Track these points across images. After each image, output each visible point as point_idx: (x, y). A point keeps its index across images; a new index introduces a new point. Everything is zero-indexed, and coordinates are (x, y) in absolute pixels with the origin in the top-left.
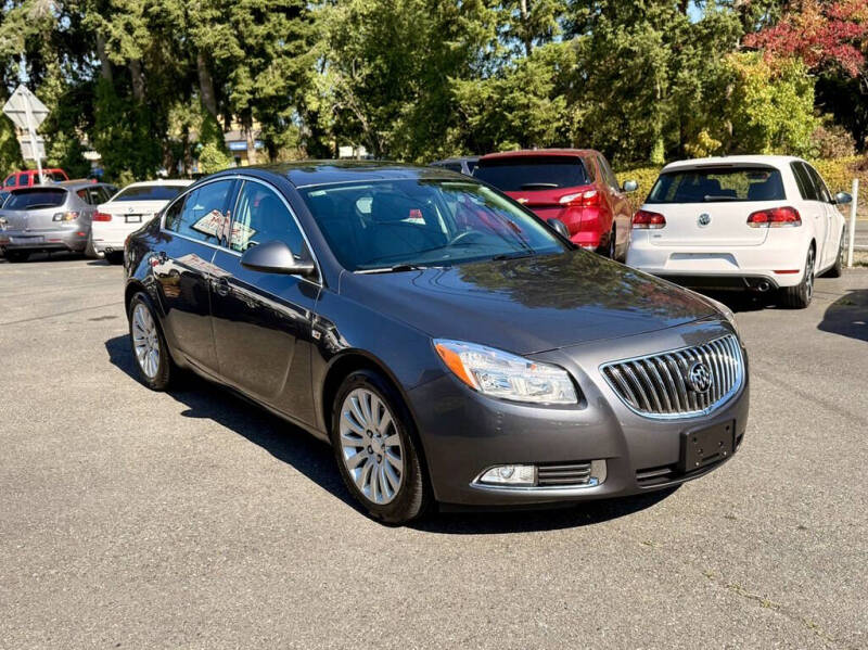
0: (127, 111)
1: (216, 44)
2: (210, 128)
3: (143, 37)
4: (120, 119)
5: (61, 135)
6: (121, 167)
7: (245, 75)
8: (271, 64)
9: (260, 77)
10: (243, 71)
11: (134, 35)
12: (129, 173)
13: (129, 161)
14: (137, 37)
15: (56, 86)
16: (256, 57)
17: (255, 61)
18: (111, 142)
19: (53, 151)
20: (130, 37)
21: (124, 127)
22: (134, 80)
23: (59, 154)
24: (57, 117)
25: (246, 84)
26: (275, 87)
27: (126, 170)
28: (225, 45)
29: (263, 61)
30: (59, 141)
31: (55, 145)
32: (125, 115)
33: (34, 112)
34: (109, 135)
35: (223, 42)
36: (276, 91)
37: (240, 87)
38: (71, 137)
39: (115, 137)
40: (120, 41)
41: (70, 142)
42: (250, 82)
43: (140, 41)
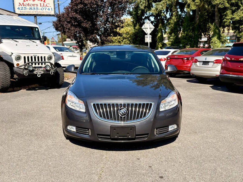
0: (192, 26)
1: (220, 3)
2: (216, 31)
3: (197, 2)
4: (189, 29)
5: (173, 34)
6: (187, 44)
7: (230, 13)
8: (240, 9)
9: (235, 14)
10: (229, 12)
11: (195, 2)
12: (189, 46)
13: (190, 42)
14: (196, 3)
15: (174, 19)
16: (234, 7)
17: (234, 8)
18: (185, 37)
19: (170, 39)
20: (193, 3)
21: (190, 31)
22: (196, 16)
23: (171, 40)
24: (173, 29)
25: (230, 16)
26: (240, 17)
27: (188, 45)
28: (223, 3)
29: (236, 8)
30: (172, 36)
31: (171, 37)
32: (191, 28)
33: (150, 28)
34: (185, 34)
35: (222, 2)
36: (240, 19)
37: (227, 17)
38: (175, 35)
39: (187, 35)
40: (190, 4)
41: (175, 36)
42: (231, 15)
43: (196, 4)
